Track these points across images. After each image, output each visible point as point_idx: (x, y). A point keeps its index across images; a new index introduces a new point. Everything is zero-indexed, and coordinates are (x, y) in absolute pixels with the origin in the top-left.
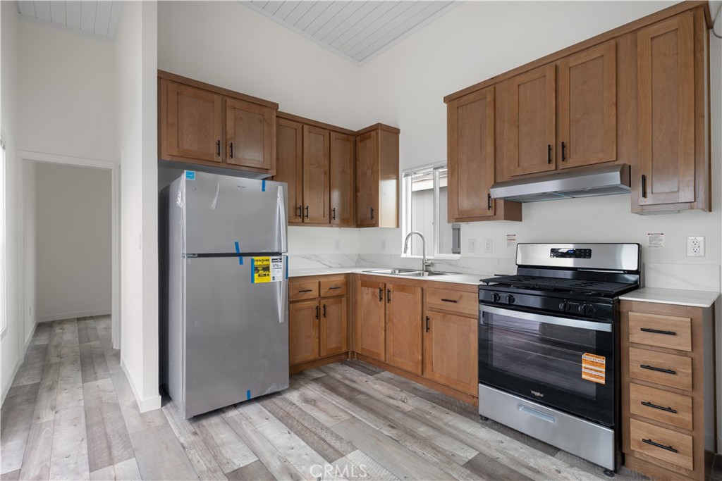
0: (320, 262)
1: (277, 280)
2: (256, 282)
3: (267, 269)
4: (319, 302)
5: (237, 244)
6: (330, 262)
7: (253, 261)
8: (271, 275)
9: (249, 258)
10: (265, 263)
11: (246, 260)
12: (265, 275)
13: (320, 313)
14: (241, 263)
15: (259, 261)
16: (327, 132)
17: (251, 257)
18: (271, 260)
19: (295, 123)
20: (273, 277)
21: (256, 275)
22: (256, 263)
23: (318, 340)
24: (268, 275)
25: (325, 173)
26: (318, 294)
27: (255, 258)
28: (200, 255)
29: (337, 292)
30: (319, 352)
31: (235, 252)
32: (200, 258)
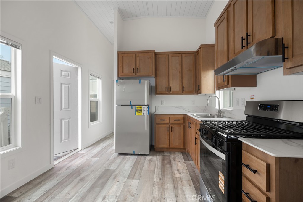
0: (184, 109)
1: (145, 114)
2: (137, 115)
3: (141, 110)
4: (170, 125)
5: (130, 102)
6: (189, 110)
7: (136, 107)
8: (142, 113)
9: (135, 107)
10: (140, 108)
11: (134, 107)
12: (140, 113)
13: (170, 130)
14: (132, 108)
15: (138, 108)
16: (181, 55)
17: (135, 106)
18: (142, 108)
19: (165, 55)
20: (143, 114)
21: (137, 113)
22: (137, 108)
23: (169, 140)
24: (141, 113)
25: (180, 72)
26: (169, 122)
27: (137, 107)
28: (122, 105)
29: (178, 122)
30: (170, 145)
31: (130, 104)
32: (122, 106)
